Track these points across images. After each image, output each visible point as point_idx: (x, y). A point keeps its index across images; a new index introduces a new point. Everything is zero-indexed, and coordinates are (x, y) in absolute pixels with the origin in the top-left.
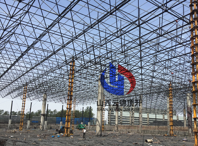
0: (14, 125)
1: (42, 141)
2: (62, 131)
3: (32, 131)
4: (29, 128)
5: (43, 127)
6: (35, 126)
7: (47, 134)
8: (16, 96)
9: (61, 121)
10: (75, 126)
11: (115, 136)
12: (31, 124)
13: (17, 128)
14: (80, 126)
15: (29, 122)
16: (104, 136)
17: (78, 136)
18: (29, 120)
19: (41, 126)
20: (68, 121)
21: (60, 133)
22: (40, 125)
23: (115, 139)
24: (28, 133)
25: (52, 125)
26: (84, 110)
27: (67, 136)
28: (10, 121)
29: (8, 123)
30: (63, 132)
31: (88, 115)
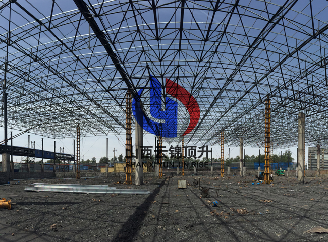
0: (216, 172)
1: (243, 189)
2: (261, 178)
3: (232, 177)
4: (230, 175)
5: (242, 174)
6: (235, 173)
7: (247, 181)
8: (215, 143)
9: (259, 166)
10: (274, 172)
11: (318, 182)
12: (230, 171)
13: (219, 175)
14: (279, 172)
15: (228, 168)
16: (307, 183)
17: (278, 183)
18: (229, 166)
19: (241, 173)
20: (267, 167)
21: (259, 179)
22: (239, 171)
23: (319, 186)
24: (228, 179)
25: (251, 171)
26: (282, 154)
27: (268, 183)
28: (212, 168)
29: (210, 170)
30: (263, 179)
31: (287, 160)
